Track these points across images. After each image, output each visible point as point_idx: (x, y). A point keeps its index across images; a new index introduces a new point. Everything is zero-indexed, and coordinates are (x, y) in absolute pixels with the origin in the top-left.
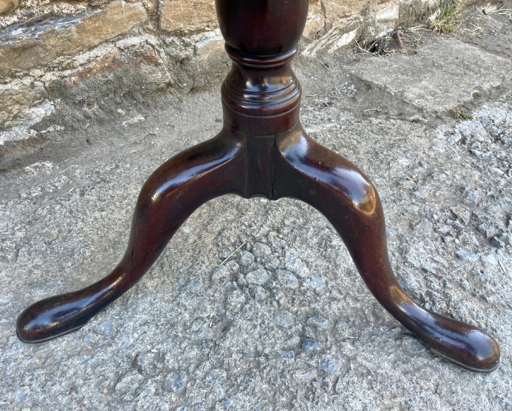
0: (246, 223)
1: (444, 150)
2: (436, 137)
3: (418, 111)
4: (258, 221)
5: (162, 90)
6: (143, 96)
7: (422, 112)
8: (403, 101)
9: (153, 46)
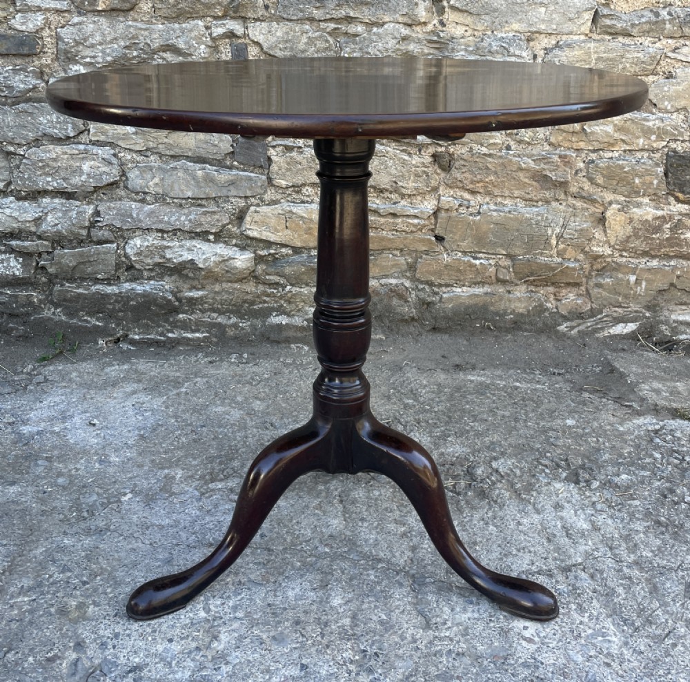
5: (406, 321)
6: (390, 321)
9: (407, 288)
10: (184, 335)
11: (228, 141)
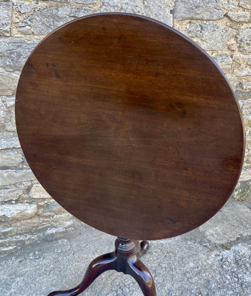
0: (124, 278)
1: (211, 262)
2: (210, 256)
3: (209, 242)
4: (128, 278)
7: (210, 243)
8: (204, 236)
10: (3, 250)
11: (20, 157)
